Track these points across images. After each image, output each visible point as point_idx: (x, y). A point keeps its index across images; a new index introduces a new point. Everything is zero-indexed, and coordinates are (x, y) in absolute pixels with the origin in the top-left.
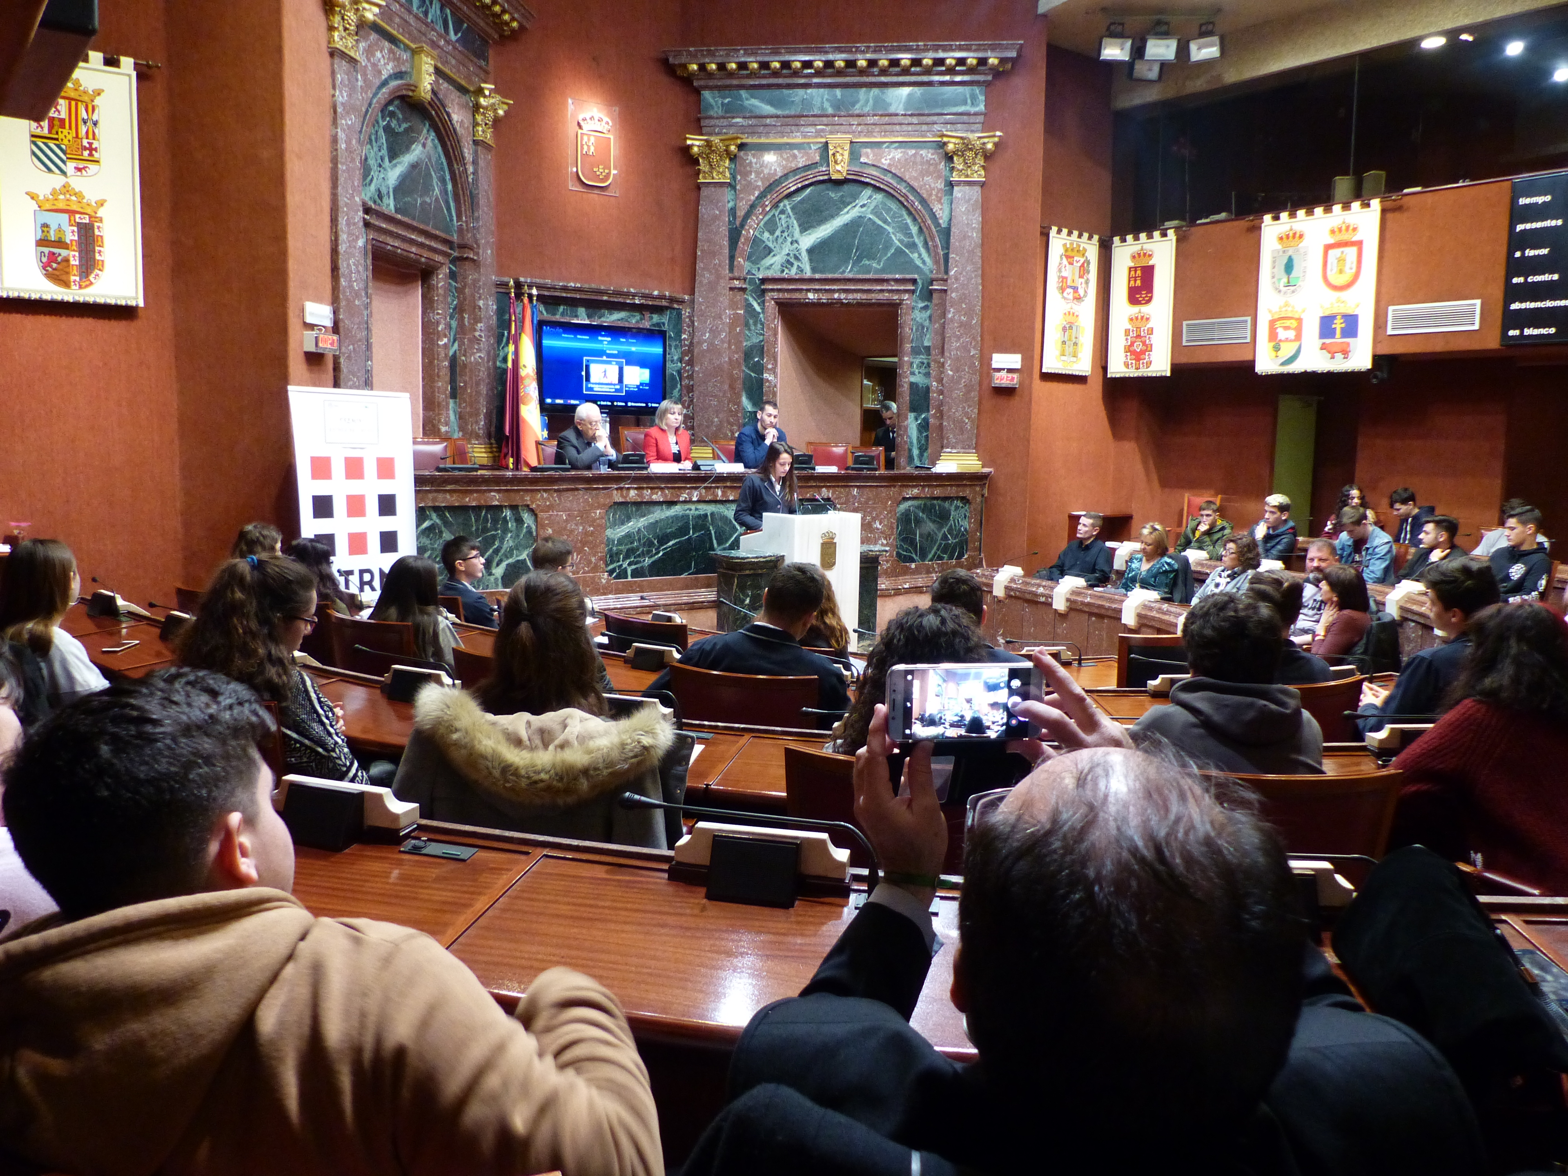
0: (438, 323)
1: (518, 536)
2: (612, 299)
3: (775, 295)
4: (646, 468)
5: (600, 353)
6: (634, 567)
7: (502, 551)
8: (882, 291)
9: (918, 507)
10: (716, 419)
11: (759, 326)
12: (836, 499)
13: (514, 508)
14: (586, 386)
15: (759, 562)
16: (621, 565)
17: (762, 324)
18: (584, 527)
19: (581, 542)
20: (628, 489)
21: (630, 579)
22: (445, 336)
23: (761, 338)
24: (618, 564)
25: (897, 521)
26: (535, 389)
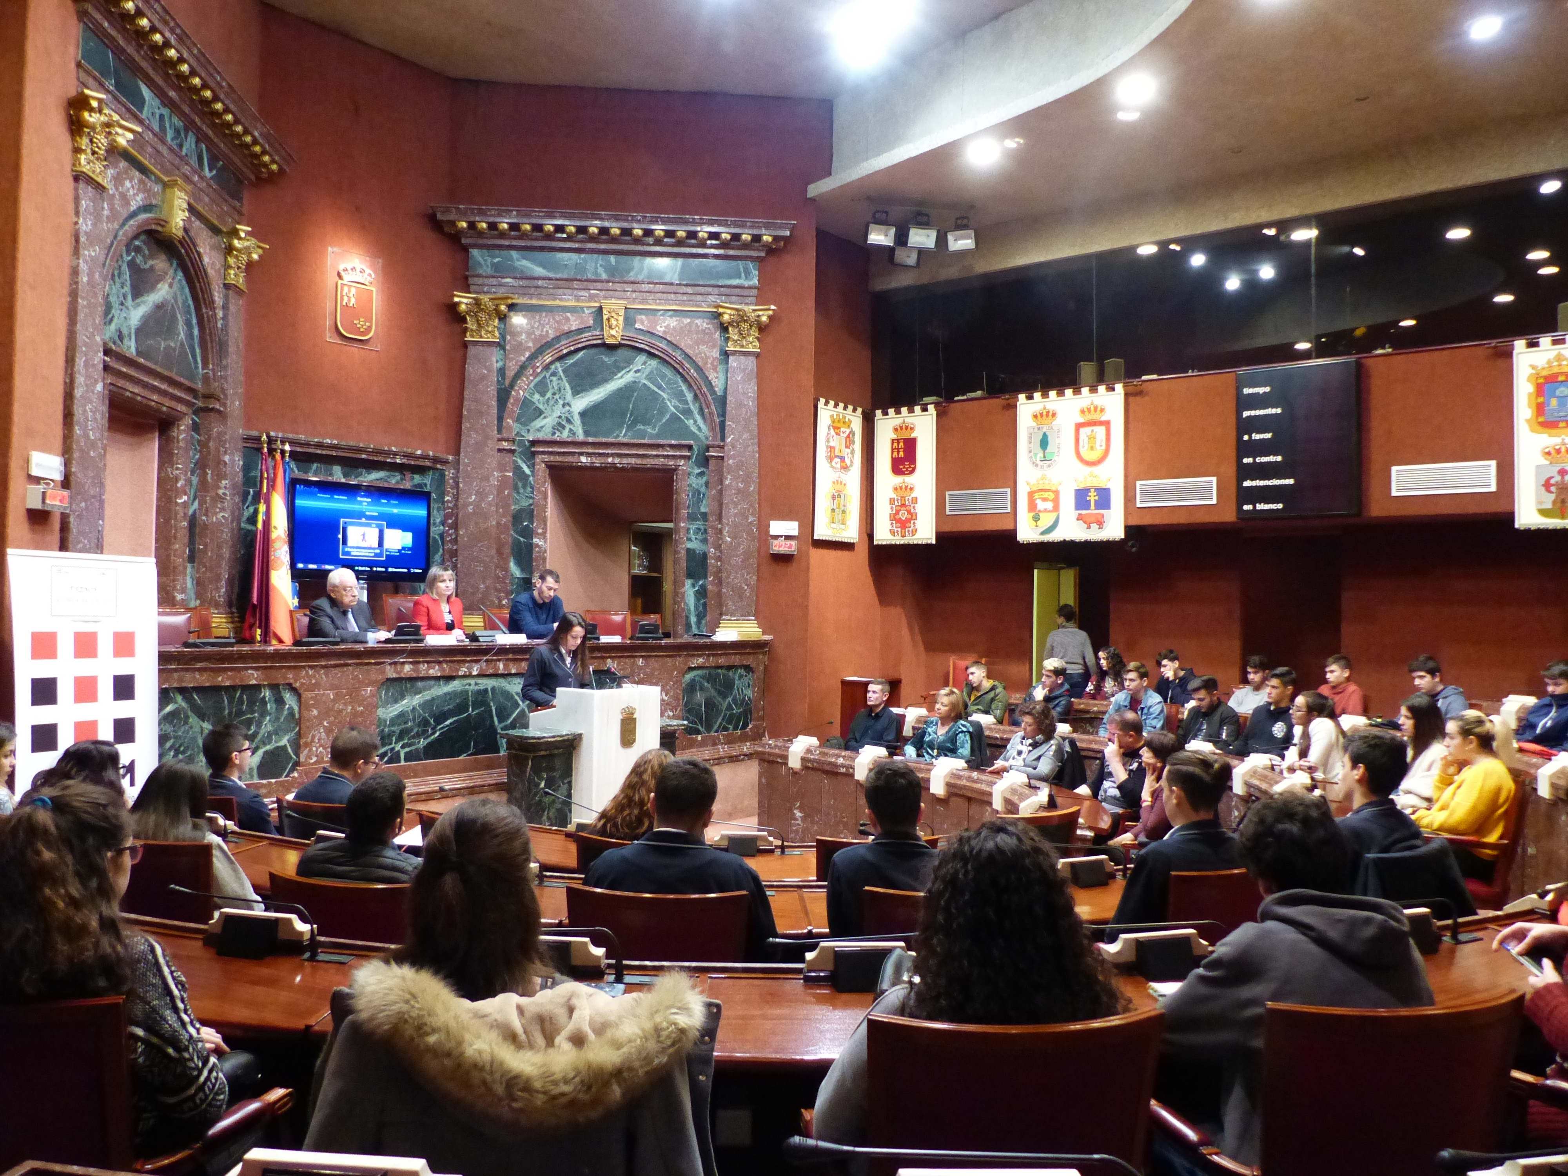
0: (177, 479)
1: (277, 719)
2: (371, 458)
3: (546, 458)
4: (422, 640)
5: (360, 515)
6: (407, 749)
7: (259, 737)
8: (657, 456)
9: (703, 677)
10: (482, 586)
11: (529, 489)
12: (621, 670)
13: (275, 687)
14: (343, 549)
15: (556, 741)
16: (393, 749)
17: (532, 487)
18: (353, 707)
20: (403, 663)
21: (403, 763)
22: (185, 494)
23: (531, 501)
24: (391, 747)
25: (683, 691)
26: (286, 552)
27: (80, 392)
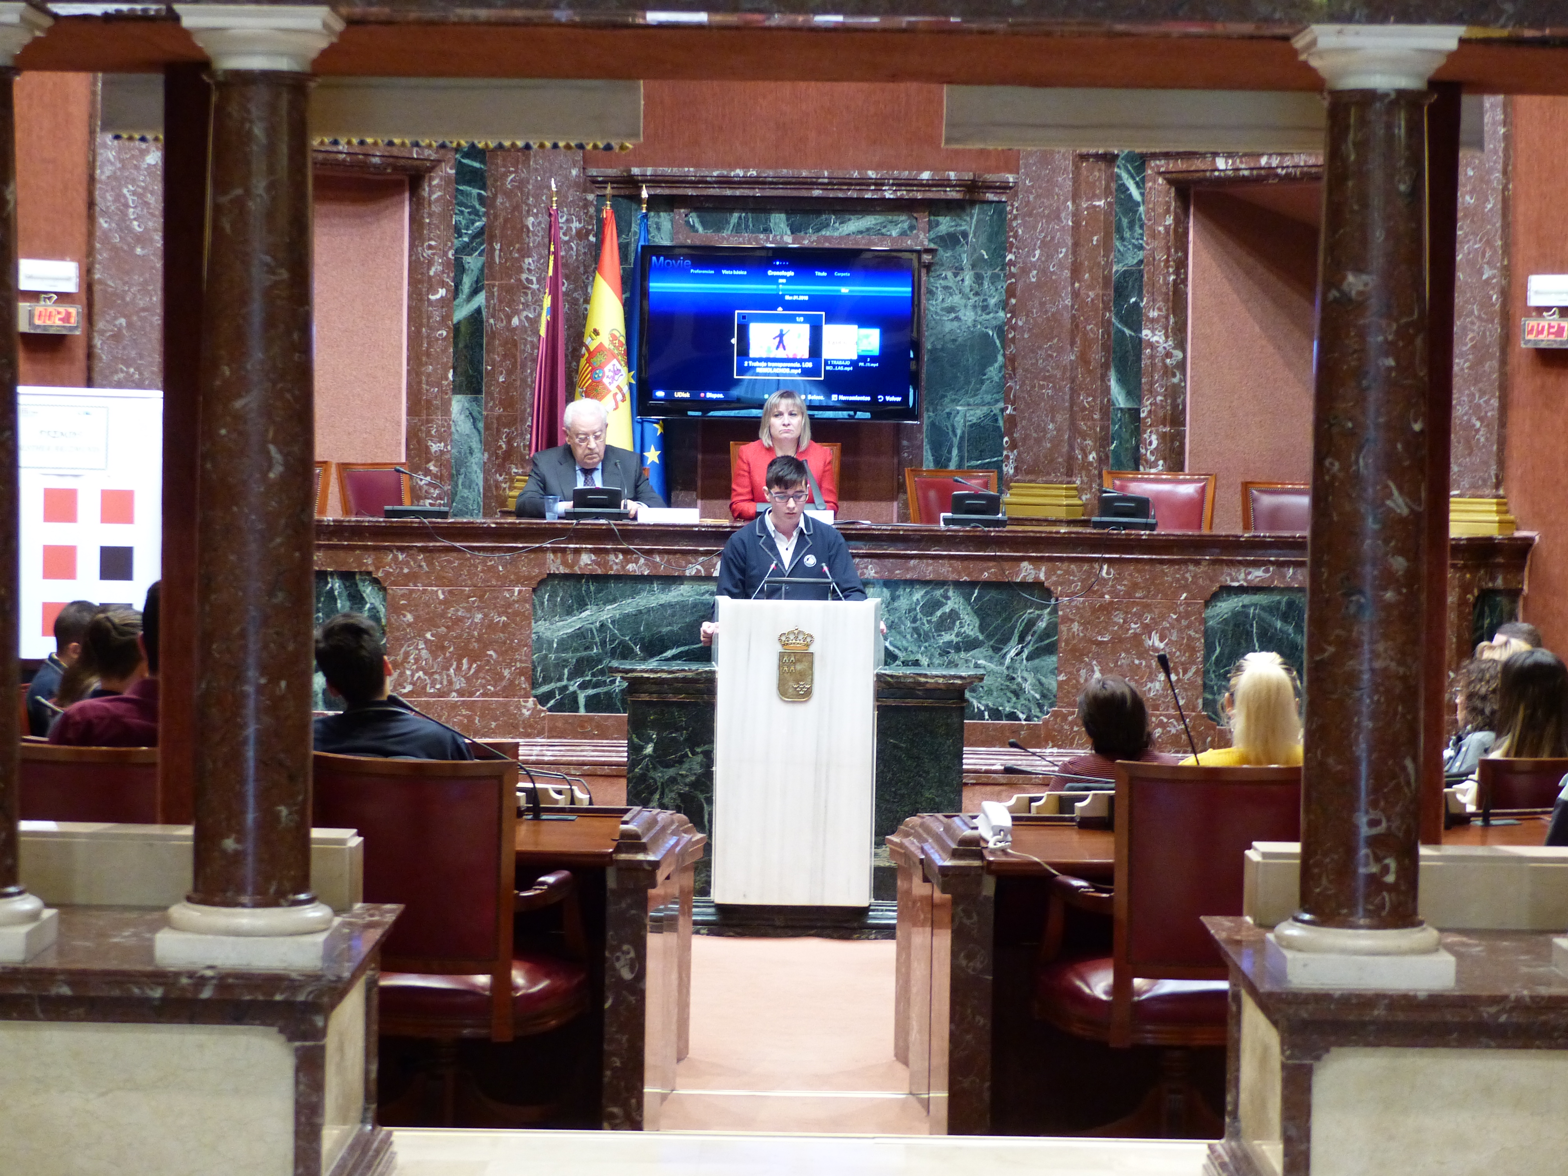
0: (430, 263)
6: (591, 692)
11: (1138, 231)
12: (1056, 584)
13: (347, 577)
14: (740, 364)
16: (566, 687)
17: (1141, 225)
18: (486, 615)
19: (479, 640)
20: (577, 551)
21: (582, 712)
22: (443, 284)
23: (1141, 255)
24: (559, 684)
25: (1206, 634)
26: (617, 372)
27: (108, 171)
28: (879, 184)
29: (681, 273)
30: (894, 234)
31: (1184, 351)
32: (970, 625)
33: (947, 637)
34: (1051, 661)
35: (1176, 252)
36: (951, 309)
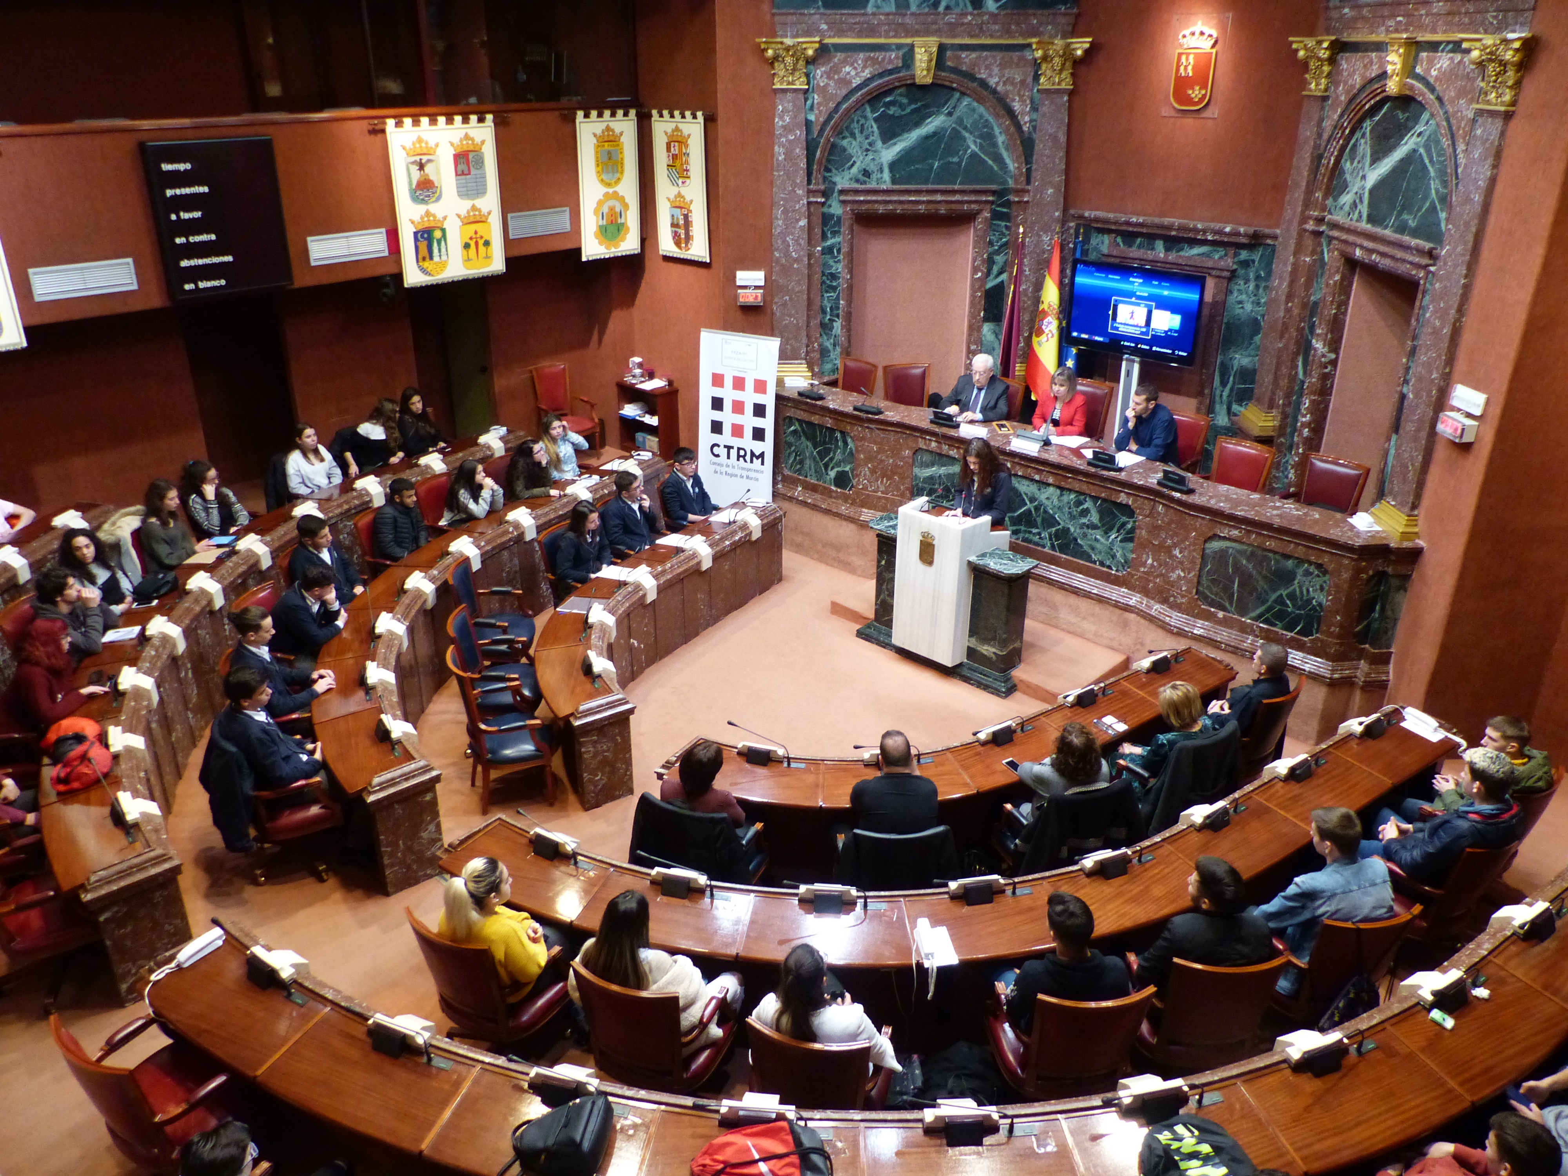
3: (1337, 244)
5: (1129, 294)
9: (1241, 553)
12: (1137, 508)
14: (1114, 325)
18: (894, 461)
19: (891, 471)
20: (930, 440)
23: (1321, 294)
25: (1203, 556)
26: (1050, 323)
27: (779, 231)
28: (1204, 231)
29: (1090, 274)
30: (1217, 257)
31: (1337, 354)
32: (1094, 517)
33: (1084, 520)
34: (1131, 545)
35: (1339, 296)
36: (1240, 302)
